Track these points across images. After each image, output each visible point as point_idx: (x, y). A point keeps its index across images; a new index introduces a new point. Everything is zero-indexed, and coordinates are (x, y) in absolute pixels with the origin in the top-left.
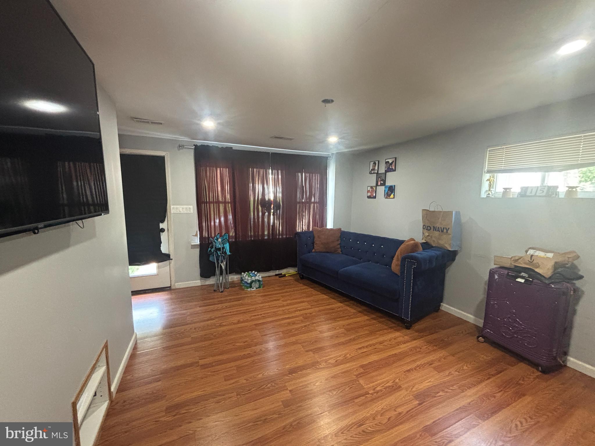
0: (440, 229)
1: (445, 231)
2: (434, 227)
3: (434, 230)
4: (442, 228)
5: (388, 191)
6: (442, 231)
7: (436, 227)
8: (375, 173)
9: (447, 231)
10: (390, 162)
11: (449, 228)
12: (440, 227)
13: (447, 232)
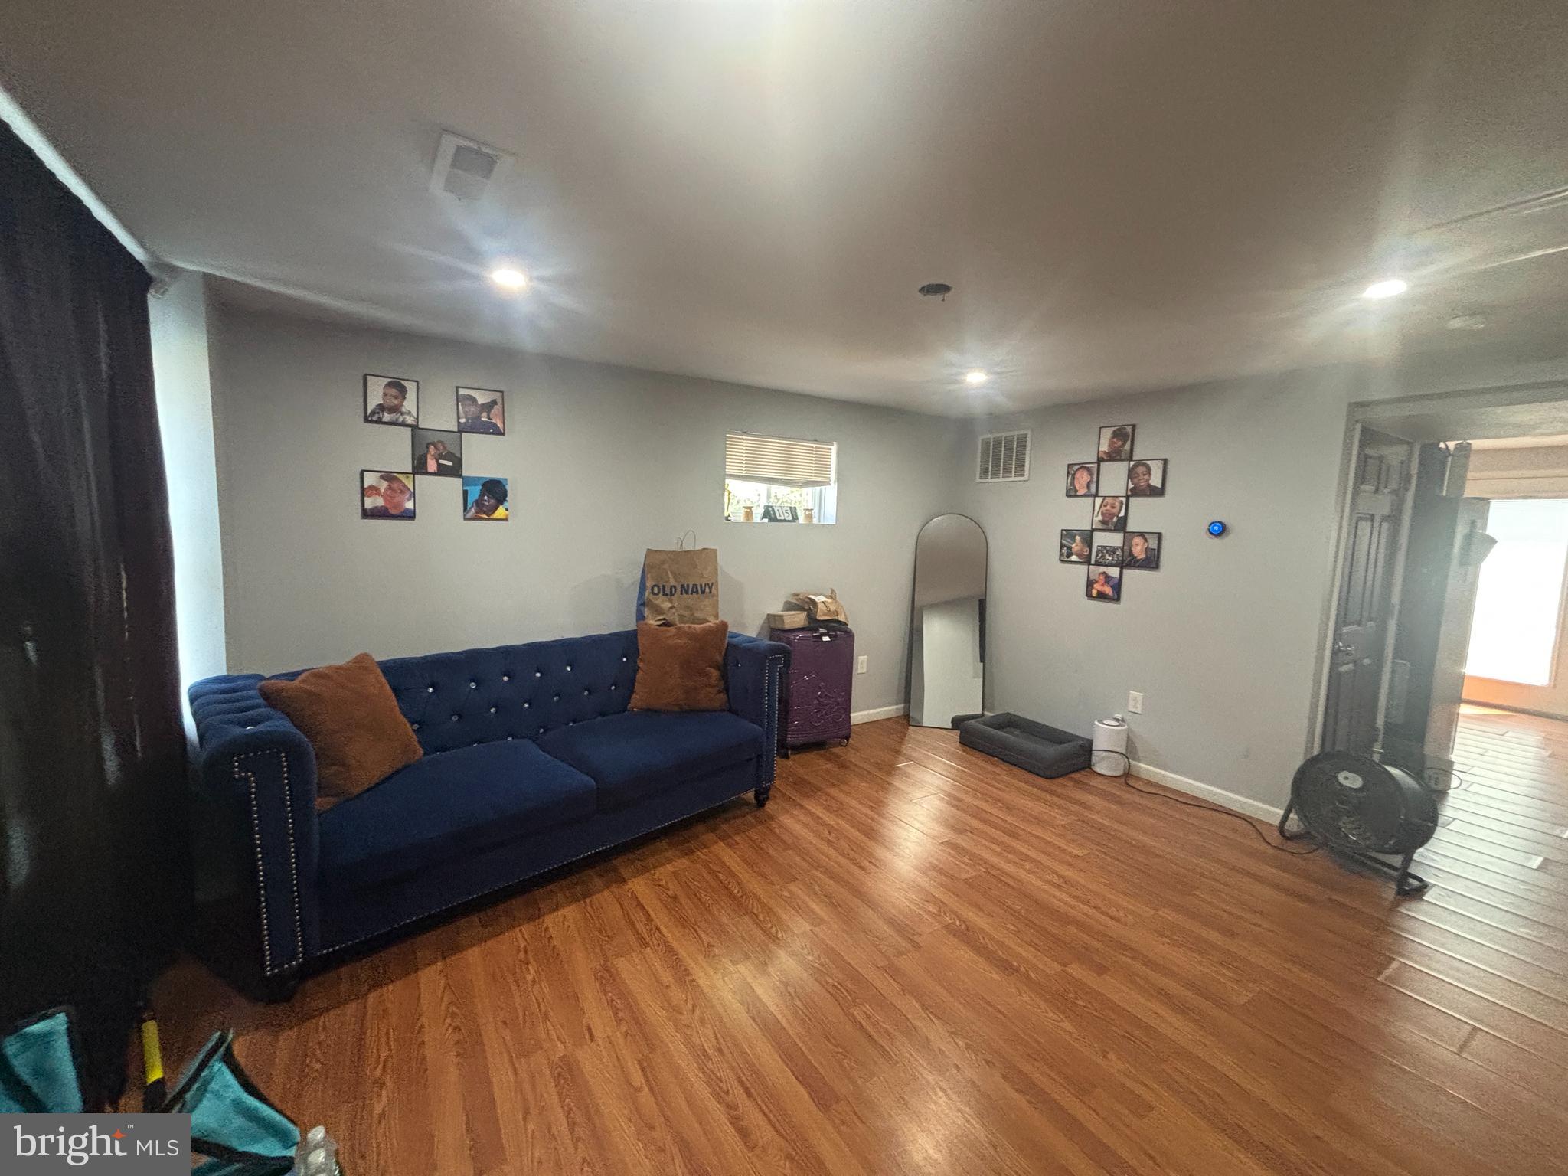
0: (699, 588)
1: (707, 590)
2: (682, 586)
3: (682, 594)
4: (703, 586)
5: (482, 495)
6: (703, 592)
7: (688, 586)
8: (403, 425)
9: (710, 588)
10: (481, 401)
11: (712, 584)
12: (698, 584)
13: (710, 592)
